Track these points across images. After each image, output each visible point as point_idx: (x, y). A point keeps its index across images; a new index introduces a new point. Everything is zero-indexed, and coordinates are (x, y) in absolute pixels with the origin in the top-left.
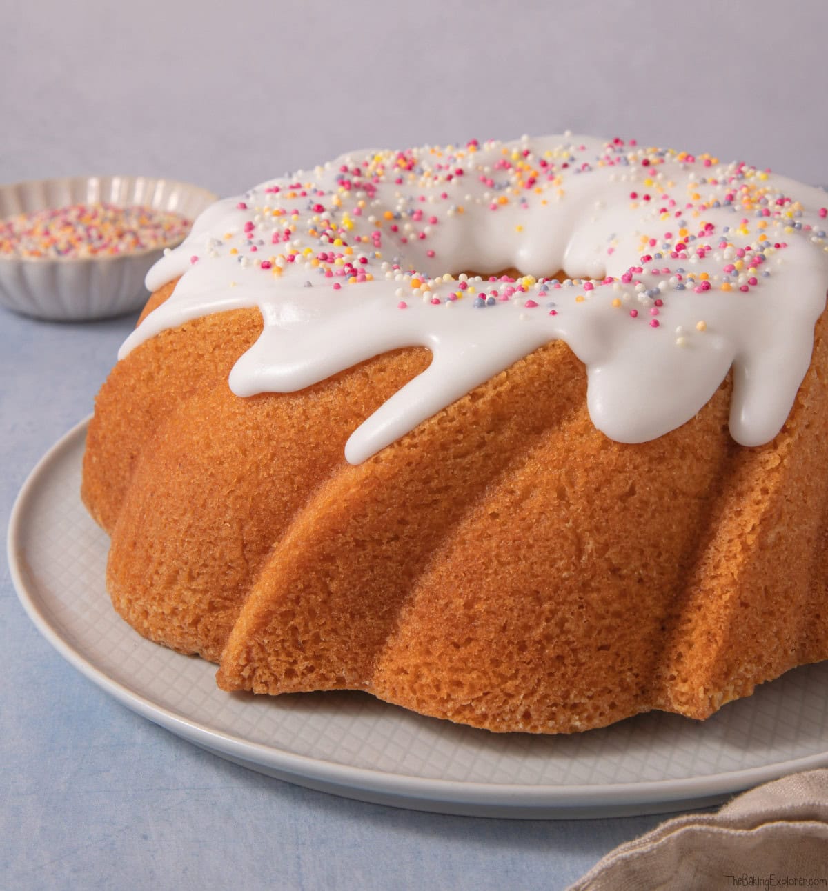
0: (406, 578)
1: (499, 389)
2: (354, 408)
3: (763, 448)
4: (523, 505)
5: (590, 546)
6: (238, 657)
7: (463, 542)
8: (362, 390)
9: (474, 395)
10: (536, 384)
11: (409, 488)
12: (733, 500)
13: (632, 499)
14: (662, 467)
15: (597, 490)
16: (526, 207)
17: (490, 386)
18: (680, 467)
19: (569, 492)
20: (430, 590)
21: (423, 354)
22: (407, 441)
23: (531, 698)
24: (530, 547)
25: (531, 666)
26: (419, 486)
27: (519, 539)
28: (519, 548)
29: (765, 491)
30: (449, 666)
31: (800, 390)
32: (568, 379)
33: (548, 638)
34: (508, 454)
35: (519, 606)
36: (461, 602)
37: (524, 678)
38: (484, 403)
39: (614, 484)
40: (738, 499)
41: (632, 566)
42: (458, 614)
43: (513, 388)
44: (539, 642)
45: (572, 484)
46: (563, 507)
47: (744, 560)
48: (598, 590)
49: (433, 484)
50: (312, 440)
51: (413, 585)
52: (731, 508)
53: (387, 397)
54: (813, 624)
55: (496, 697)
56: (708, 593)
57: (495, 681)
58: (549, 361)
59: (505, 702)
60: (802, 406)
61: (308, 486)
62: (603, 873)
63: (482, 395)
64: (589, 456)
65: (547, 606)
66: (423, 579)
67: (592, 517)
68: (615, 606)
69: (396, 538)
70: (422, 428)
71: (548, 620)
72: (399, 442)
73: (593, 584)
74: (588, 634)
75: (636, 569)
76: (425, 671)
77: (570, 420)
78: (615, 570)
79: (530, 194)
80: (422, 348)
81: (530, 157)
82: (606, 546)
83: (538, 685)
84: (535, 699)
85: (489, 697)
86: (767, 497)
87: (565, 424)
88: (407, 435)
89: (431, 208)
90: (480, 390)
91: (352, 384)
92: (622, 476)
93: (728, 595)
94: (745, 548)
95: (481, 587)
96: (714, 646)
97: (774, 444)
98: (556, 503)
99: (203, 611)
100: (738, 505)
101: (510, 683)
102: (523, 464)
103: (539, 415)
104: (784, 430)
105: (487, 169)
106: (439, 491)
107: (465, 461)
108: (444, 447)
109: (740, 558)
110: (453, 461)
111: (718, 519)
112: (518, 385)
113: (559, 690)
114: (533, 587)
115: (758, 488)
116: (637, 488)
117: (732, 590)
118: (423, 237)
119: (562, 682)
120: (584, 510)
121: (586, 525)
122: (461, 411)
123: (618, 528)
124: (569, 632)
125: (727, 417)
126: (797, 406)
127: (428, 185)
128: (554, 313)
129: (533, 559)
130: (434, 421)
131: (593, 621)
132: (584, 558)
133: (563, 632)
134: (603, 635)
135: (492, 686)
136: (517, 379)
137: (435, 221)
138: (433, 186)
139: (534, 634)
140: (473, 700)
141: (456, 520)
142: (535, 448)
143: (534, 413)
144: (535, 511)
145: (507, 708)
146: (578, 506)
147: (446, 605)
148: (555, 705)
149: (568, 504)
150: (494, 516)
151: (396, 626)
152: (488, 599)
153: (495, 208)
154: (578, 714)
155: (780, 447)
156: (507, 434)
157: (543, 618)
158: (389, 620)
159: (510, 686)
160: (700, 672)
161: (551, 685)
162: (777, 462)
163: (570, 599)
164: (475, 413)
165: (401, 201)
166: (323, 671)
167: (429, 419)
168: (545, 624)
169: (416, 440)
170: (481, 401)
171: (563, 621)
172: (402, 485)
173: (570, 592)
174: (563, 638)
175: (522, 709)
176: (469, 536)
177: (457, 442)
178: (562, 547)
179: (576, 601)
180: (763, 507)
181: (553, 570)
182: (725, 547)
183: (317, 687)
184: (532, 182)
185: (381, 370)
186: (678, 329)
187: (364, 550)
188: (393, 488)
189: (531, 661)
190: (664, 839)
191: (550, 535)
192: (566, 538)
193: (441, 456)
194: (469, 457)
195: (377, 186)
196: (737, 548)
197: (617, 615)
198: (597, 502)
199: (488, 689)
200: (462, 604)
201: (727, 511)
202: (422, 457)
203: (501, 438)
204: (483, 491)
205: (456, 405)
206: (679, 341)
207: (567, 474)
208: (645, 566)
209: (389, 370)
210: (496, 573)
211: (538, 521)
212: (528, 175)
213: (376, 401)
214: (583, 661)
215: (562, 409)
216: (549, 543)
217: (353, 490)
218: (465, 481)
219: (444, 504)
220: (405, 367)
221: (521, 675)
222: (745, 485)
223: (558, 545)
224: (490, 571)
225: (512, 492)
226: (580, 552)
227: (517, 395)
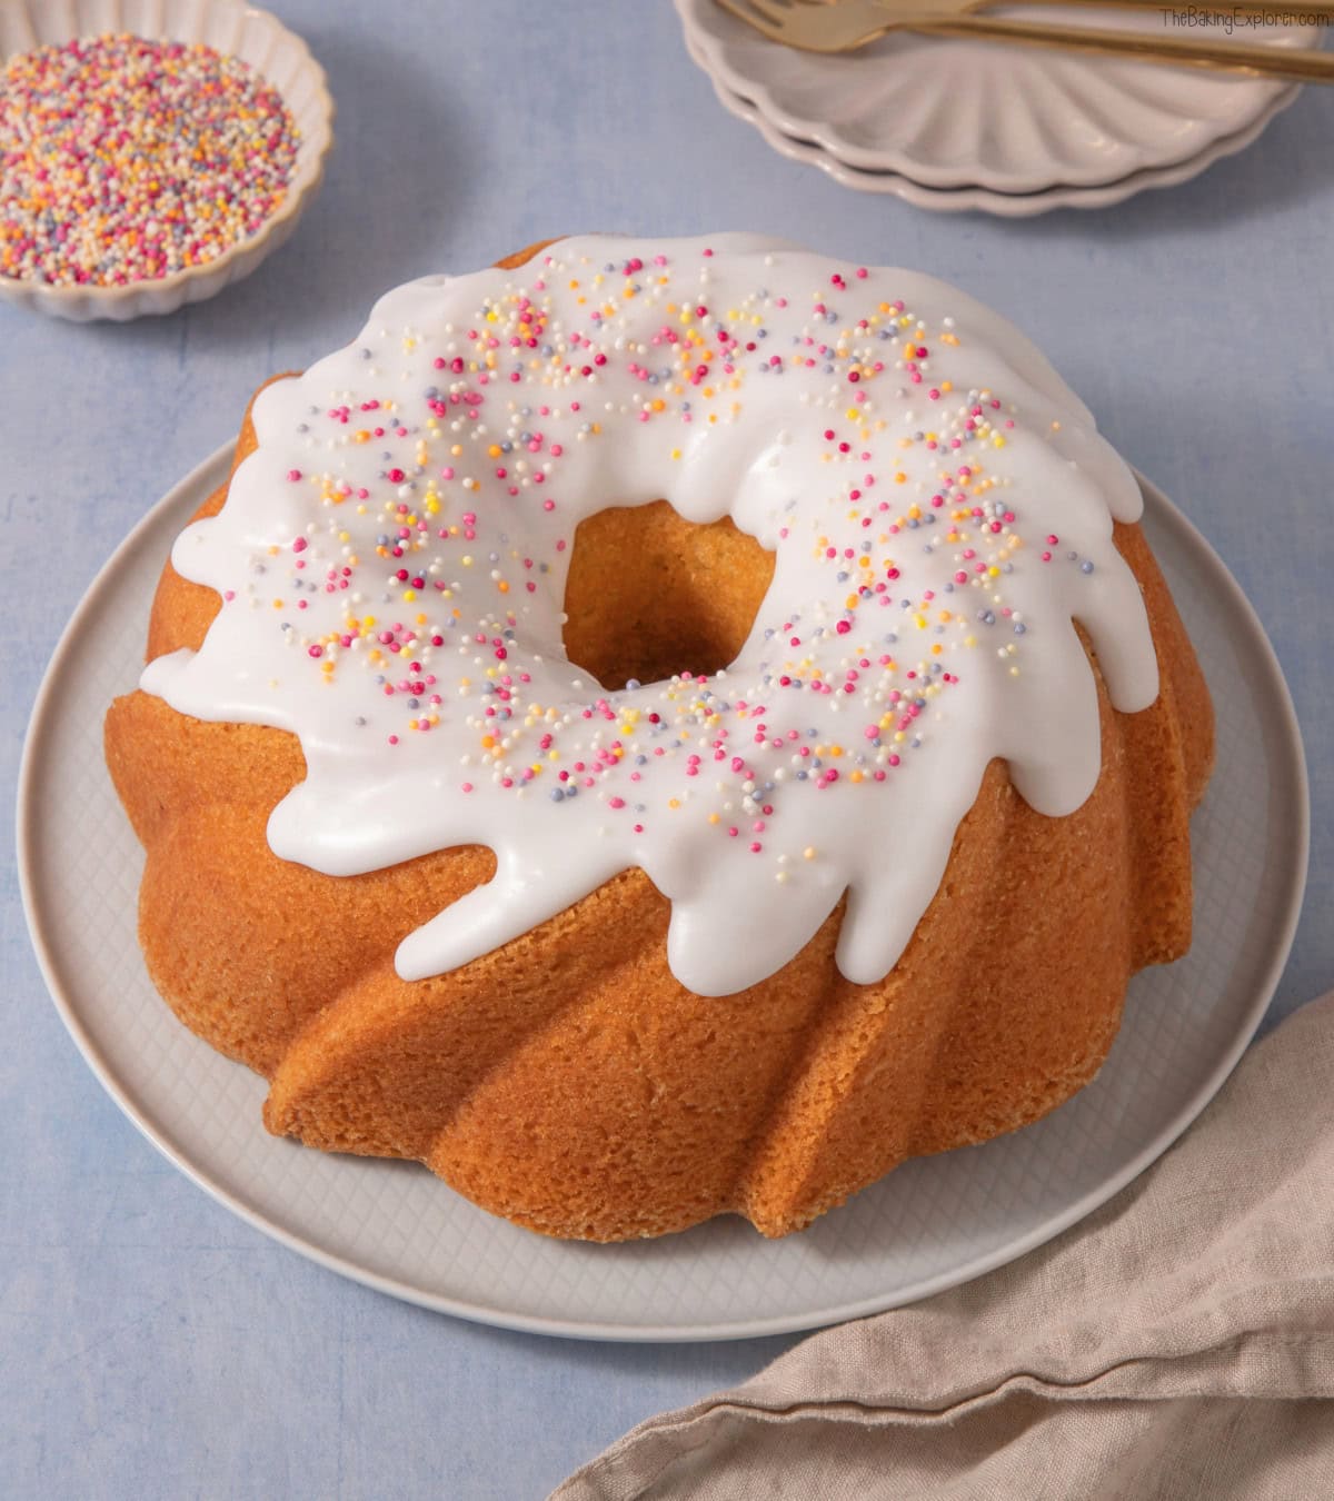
0: (464, 1085)
1: (566, 930)
2: (407, 909)
3: (870, 987)
4: (589, 1044)
5: (661, 1090)
6: (284, 1113)
7: (525, 1066)
8: (416, 890)
9: (537, 933)
10: (610, 922)
11: (464, 1017)
12: (831, 1038)
13: (710, 1046)
14: (749, 1013)
15: (673, 1037)
16: (689, 419)
17: (556, 925)
18: (770, 1010)
19: (641, 1038)
20: (490, 1102)
21: (486, 857)
22: (460, 977)
23: (594, 1216)
24: (595, 1086)
25: (595, 1189)
26: (476, 1016)
27: (584, 1077)
28: (583, 1085)
29: (864, 1037)
30: (509, 1175)
31: (922, 919)
32: (648, 911)
33: (614, 1166)
34: (575, 989)
35: (582, 1137)
36: (521, 1122)
37: (587, 1199)
38: (547, 945)
39: (690, 1033)
40: (836, 1037)
41: (709, 1105)
42: (517, 1132)
43: (582, 929)
44: (604, 1170)
45: (645, 1030)
46: (633, 1054)
47: (833, 1106)
48: (670, 1128)
49: (492, 1015)
50: (359, 931)
51: (471, 1091)
52: (827, 1047)
53: (446, 904)
54: (929, 1123)
55: (557, 1212)
56: (794, 1129)
57: (558, 1197)
58: (626, 898)
59: (567, 1217)
60: (921, 940)
61: (358, 970)
62: (633, 1447)
63: (546, 935)
64: (664, 1004)
65: (613, 1139)
66: (482, 1088)
67: (665, 1063)
68: (691, 1140)
69: (450, 1055)
70: (476, 966)
71: (613, 1152)
72: (453, 973)
73: (664, 1123)
74: (659, 1162)
75: (714, 1107)
76: (483, 1172)
77: (648, 957)
78: (690, 1110)
79: (696, 395)
80: (487, 850)
81: (706, 320)
82: (680, 1090)
83: (603, 1205)
84: (599, 1217)
85: (549, 1211)
86: (865, 1044)
87: (642, 960)
88: (461, 968)
89: (556, 428)
90: (542, 930)
91: (405, 880)
92: (700, 1025)
93: (814, 1137)
94: (836, 1094)
95: (542, 1114)
96: (796, 1182)
97: (882, 984)
98: (626, 1047)
99: (247, 1038)
100: (835, 1045)
101: (571, 1202)
102: (593, 1000)
103: (612, 952)
104: (895, 969)
105: (641, 349)
106: (497, 1020)
107: (527, 997)
108: (501, 984)
109: (828, 1104)
110: (511, 997)
111: (814, 1052)
112: (588, 925)
113: (626, 1210)
114: (598, 1122)
115: (858, 1033)
116: (717, 1035)
117: (817, 1133)
118: (541, 479)
119: (629, 1203)
120: (655, 1058)
121: (657, 1072)
122: (522, 952)
123: (692, 1075)
124: (635, 1162)
125: (834, 945)
126: (915, 939)
127: (556, 382)
128: (639, 829)
129: (597, 1098)
130: (491, 960)
131: (663, 1154)
132: (654, 1101)
133: (630, 1161)
134: (675, 1164)
135: (553, 1200)
136: (587, 918)
137: (559, 451)
138: (563, 384)
139: (598, 1162)
140: (533, 1211)
141: (518, 1044)
142: (606, 984)
143: (606, 951)
144: (602, 1053)
145: (569, 1223)
146: (649, 1052)
147: (507, 1120)
148: (621, 1221)
149: (639, 1050)
150: (558, 1049)
151: (453, 1119)
152: (549, 1125)
153: (647, 417)
154: (648, 1227)
155: (888, 988)
156: (576, 970)
157: (609, 1149)
158: (447, 1112)
159: (571, 1204)
160: (780, 1202)
161: (614, 1206)
162: (882, 1008)
163: (638, 1134)
164: (538, 954)
165: (515, 419)
166: (375, 1142)
167: (485, 957)
168: (609, 1155)
169: (471, 976)
170: (544, 942)
171: (631, 1153)
172: (456, 1015)
173: (638, 1129)
174: (630, 1167)
175: (585, 1225)
176: (531, 1063)
177: (517, 980)
178: (630, 1090)
179: (644, 1138)
180: (859, 1056)
181: (620, 1110)
182: (815, 1088)
183: (372, 1153)
184: (703, 372)
185: (440, 870)
186: (781, 859)
187: (416, 1060)
188: (446, 1016)
189: (595, 1184)
190: (697, 1420)
191: (617, 1079)
192: (635, 1082)
193: (498, 992)
194: (531, 993)
195: (482, 390)
196: (828, 1093)
197: (692, 1146)
198: (671, 1050)
199: (550, 1203)
200: (523, 1124)
201: (822, 1049)
202: (477, 993)
203: (568, 975)
204: (547, 1024)
205: (516, 946)
206: (780, 877)
207: (639, 1018)
208: (725, 1103)
209: (448, 871)
210: (558, 1104)
211: (605, 1062)
212: (700, 358)
213: (431, 908)
214: (653, 1185)
215: (639, 943)
216: (616, 1085)
217: (401, 1013)
218: (527, 1013)
219: (504, 1031)
220: (466, 871)
221: (584, 1195)
222: (845, 1026)
223: (626, 1088)
224: (552, 1102)
225: (578, 1029)
226: (651, 1093)
227: (587, 935)
